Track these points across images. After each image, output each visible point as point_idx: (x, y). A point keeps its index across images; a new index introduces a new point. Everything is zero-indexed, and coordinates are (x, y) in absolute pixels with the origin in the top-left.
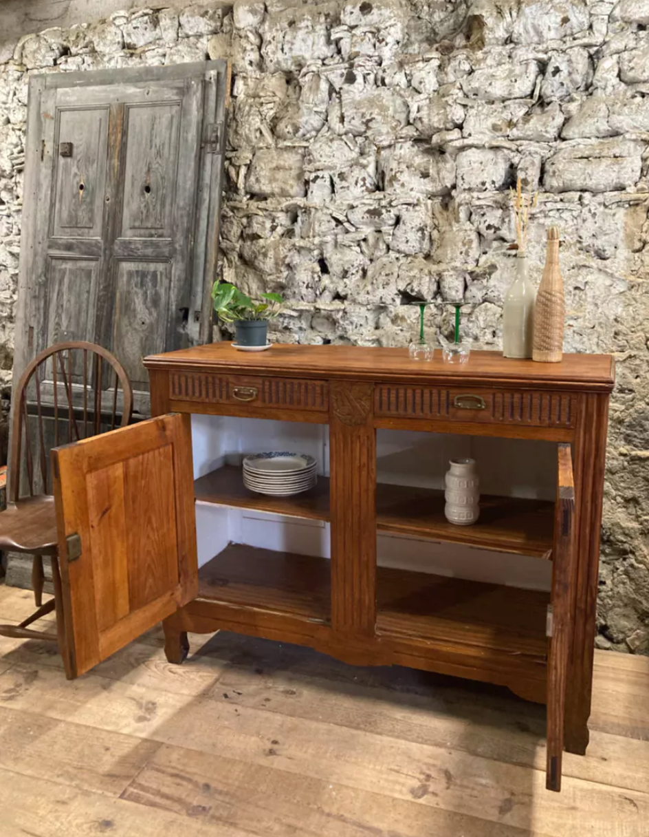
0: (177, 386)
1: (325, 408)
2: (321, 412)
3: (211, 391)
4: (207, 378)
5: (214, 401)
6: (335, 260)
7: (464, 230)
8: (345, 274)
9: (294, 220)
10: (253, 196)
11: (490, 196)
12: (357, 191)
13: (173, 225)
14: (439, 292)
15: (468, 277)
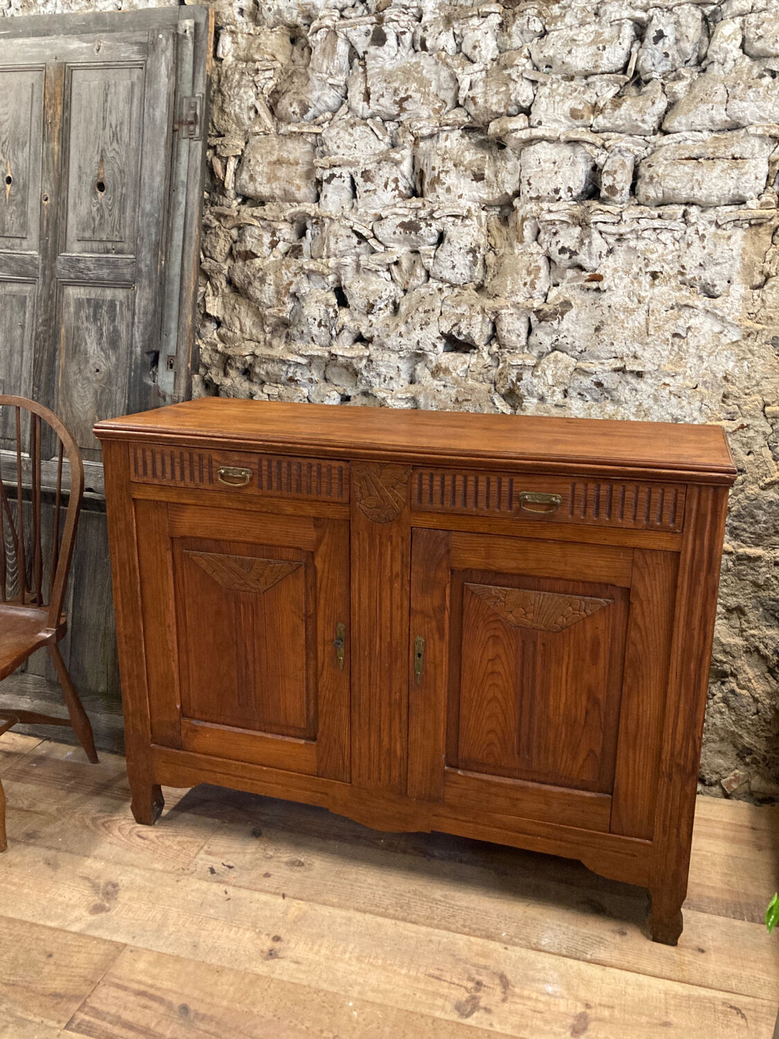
0: (140, 463)
1: (346, 499)
2: (341, 504)
3: (187, 472)
4: (181, 454)
5: (192, 485)
6: (356, 289)
7: (529, 253)
8: (370, 309)
9: (302, 233)
10: (246, 199)
11: (564, 208)
12: (388, 196)
13: (137, 236)
14: (494, 336)
15: (534, 318)
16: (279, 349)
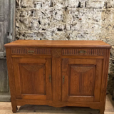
0: (13, 51)
1: (51, 55)
4: (21, 49)
5: (23, 54)
6: (42, 21)
7: (70, 16)
8: (45, 24)
9: (32, 12)
10: (22, 7)
11: (75, 9)
12: (47, 7)
14: (65, 28)
15: (71, 25)
16: (29, 32)
